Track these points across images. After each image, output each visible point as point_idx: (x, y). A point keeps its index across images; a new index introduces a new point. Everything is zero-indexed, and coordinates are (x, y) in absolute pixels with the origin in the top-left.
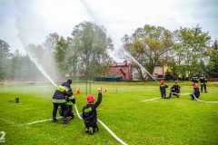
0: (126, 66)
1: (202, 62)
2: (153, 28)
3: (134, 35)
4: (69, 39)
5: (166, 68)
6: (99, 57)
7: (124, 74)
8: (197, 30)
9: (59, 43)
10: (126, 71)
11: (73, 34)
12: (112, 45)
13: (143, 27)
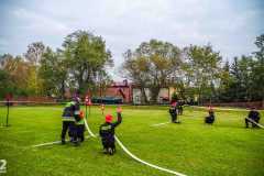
0: (126, 86)
1: (212, 85)
2: (160, 43)
3: (138, 50)
4: (59, 50)
5: (172, 91)
6: (95, 75)
7: (124, 97)
8: (208, 49)
9: (45, 55)
10: (126, 92)
11: (65, 46)
12: (111, 61)
13: (148, 41)
